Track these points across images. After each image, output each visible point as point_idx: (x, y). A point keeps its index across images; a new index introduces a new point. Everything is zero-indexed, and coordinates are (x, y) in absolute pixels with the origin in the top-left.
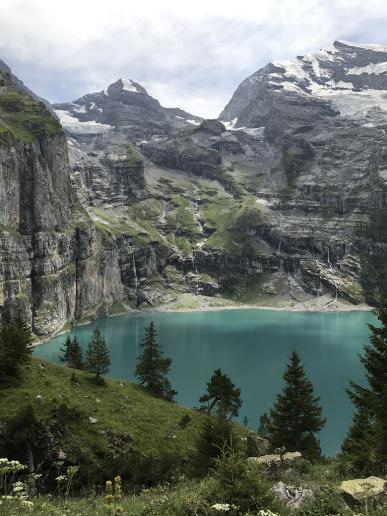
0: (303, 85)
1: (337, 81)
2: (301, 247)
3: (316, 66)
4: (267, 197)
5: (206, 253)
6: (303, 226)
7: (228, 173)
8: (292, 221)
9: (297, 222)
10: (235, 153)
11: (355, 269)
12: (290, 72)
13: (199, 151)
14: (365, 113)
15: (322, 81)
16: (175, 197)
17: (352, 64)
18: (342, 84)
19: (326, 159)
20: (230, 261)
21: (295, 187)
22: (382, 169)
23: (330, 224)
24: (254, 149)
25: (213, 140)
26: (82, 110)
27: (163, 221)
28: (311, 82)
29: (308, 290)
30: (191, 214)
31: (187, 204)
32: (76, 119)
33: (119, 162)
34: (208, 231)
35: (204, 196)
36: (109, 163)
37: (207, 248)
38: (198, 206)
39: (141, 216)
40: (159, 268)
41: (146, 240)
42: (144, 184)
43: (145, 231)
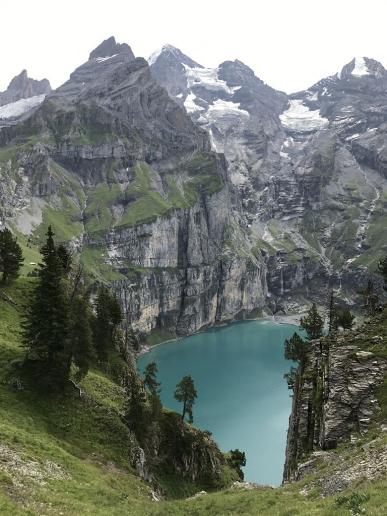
16: (350, 208)
26: (314, 98)
30: (356, 227)
31: (357, 216)
32: (307, 108)
33: (304, 175)
34: (364, 247)
35: (379, 207)
36: (296, 176)
37: (352, 266)
38: (369, 217)
39: (310, 228)
40: (306, 281)
41: (299, 256)
42: (321, 197)
43: (305, 245)
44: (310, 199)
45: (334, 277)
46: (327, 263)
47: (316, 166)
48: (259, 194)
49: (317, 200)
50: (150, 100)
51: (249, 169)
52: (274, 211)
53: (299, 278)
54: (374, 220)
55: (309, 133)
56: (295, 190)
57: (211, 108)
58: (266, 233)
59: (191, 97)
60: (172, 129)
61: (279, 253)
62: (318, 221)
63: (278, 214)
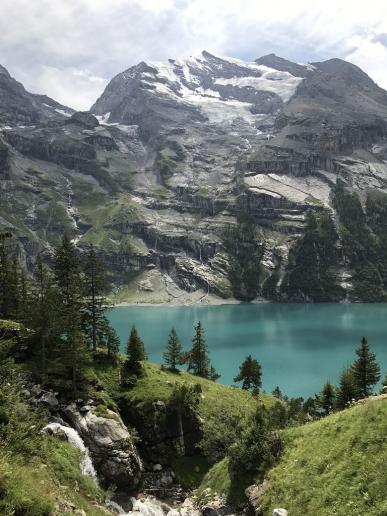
0: (175, 88)
1: (205, 88)
2: (176, 245)
3: (186, 71)
4: (143, 196)
5: (81, 250)
6: (178, 226)
7: (103, 168)
8: (167, 221)
9: (172, 221)
10: (109, 149)
11: (224, 266)
12: (162, 74)
13: (71, 143)
14: (231, 122)
15: (192, 87)
16: (46, 191)
17: (220, 74)
18: (210, 92)
19: (198, 163)
20: (107, 258)
21: (169, 187)
22: (246, 176)
23: (202, 225)
24: (128, 147)
25: (86, 134)
27: (32, 216)
28: (182, 86)
29: (183, 287)
30: (63, 209)
31: (59, 198)
34: (83, 226)
35: (78, 191)
38: (71, 200)
49: (7, 178)
54: (79, 203)
62: (13, 201)
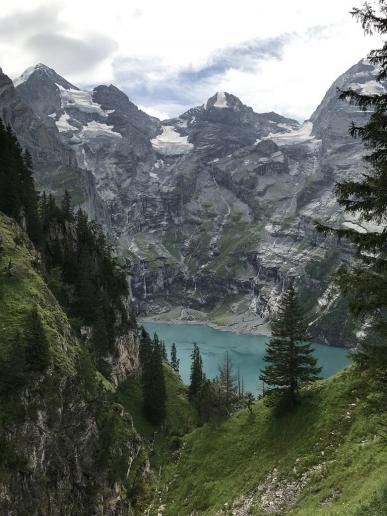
2: (269, 275)
5: (203, 275)
8: (276, 250)
9: (279, 251)
16: (206, 221)
20: (217, 282)
25: (261, 163)
26: (184, 125)
30: (210, 238)
31: (211, 229)
32: (178, 134)
33: (168, 193)
34: (216, 254)
35: (230, 220)
36: (162, 194)
37: (205, 271)
38: (221, 229)
39: (172, 239)
40: (167, 285)
41: (160, 263)
42: (182, 212)
43: (167, 254)
44: (172, 214)
45: (190, 280)
46: (185, 269)
47: (178, 185)
48: (127, 210)
49: (178, 215)
50: (14, 117)
51: (119, 186)
52: (141, 226)
53: (160, 282)
54: (225, 232)
55: (177, 156)
56: (160, 207)
57: (85, 128)
58: (133, 244)
59: (66, 117)
60: (36, 145)
61: (142, 262)
62: (179, 233)
63: (145, 229)
